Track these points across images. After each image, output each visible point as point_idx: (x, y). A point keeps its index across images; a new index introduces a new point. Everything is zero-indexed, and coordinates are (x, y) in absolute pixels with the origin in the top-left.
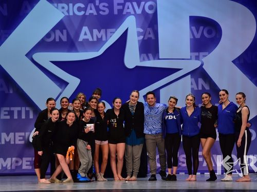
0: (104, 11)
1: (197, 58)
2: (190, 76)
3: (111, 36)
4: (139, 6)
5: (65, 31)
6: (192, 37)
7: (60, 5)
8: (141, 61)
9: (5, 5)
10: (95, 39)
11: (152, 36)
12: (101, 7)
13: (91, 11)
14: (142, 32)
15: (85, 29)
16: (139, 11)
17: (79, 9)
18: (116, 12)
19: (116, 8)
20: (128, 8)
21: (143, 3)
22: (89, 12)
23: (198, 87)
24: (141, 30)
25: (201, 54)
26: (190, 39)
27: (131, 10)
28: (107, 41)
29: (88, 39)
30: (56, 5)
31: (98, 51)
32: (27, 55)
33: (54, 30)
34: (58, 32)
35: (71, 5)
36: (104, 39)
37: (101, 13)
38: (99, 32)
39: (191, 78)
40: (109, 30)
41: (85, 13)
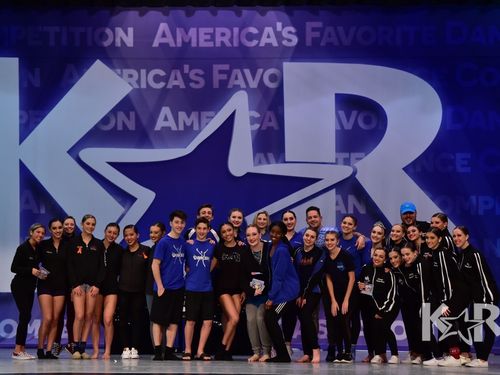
0: (197, 83)
2: (334, 191)
4: (254, 75)
5: (132, 114)
6: (339, 128)
9: (37, 71)
10: (181, 128)
11: (274, 124)
13: (176, 81)
14: (259, 118)
15: (166, 111)
17: (157, 79)
18: (216, 85)
20: (236, 78)
21: (260, 71)
22: (172, 83)
23: (347, 209)
24: (257, 115)
26: (337, 131)
29: (170, 128)
33: (114, 111)
34: (121, 115)
36: (196, 128)
38: (189, 117)
39: (336, 193)
40: (205, 114)
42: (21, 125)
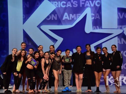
0: (75, 5)
1: (121, 28)
2: (117, 37)
3: (78, 18)
4: (92, 3)
5: (56, 15)
6: (118, 18)
7: (54, 2)
8: (93, 30)
9: (28, 3)
10: (71, 19)
11: (99, 17)
12: (74, 3)
13: (69, 5)
14: (94, 16)
15: (66, 14)
16: (92, 5)
17: (63, 4)
18: (81, 6)
19: (81, 4)
20: (87, 4)
21: (94, 1)
22: (68, 5)
23: (121, 42)
24: (93, 15)
25: (123, 26)
26: (118, 19)
27: (88, 5)
28: (76, 20)
29: (67, 19)
30: (52, 2)
31: (72, 25)
32: (38, 26)
33: (51, 14)
34: (53, 15)
35: (59, 2)
36: (75, 19)
37: (74, 6)
38: (73, 16)
39: (118, 38)
40: (78, 15)
41: (66, 6)
42: (23, 19)
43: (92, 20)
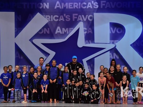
1: (113, 43)
4: (85, 17)
5: (49, 29)
7: (47, 16)
9: (20, 16)
11: (91, 32)
12: (66, 17)
14: (86, 30)
16: (85, 20)
19: (74, 18)
23: (113, 57)
25: (115, 41)
26: (110, 34)
27: (81, 19)
30: (44, 16)
32: (30, 40)
33: (43, 28)
35: (52, 16)
36: (68, 33)
37: (67, 20)
38: (65, 30)
39: (110, 53)
40: (70, 29)
41: (59, 20)
42: (15, 32)
43: (85, 34)
